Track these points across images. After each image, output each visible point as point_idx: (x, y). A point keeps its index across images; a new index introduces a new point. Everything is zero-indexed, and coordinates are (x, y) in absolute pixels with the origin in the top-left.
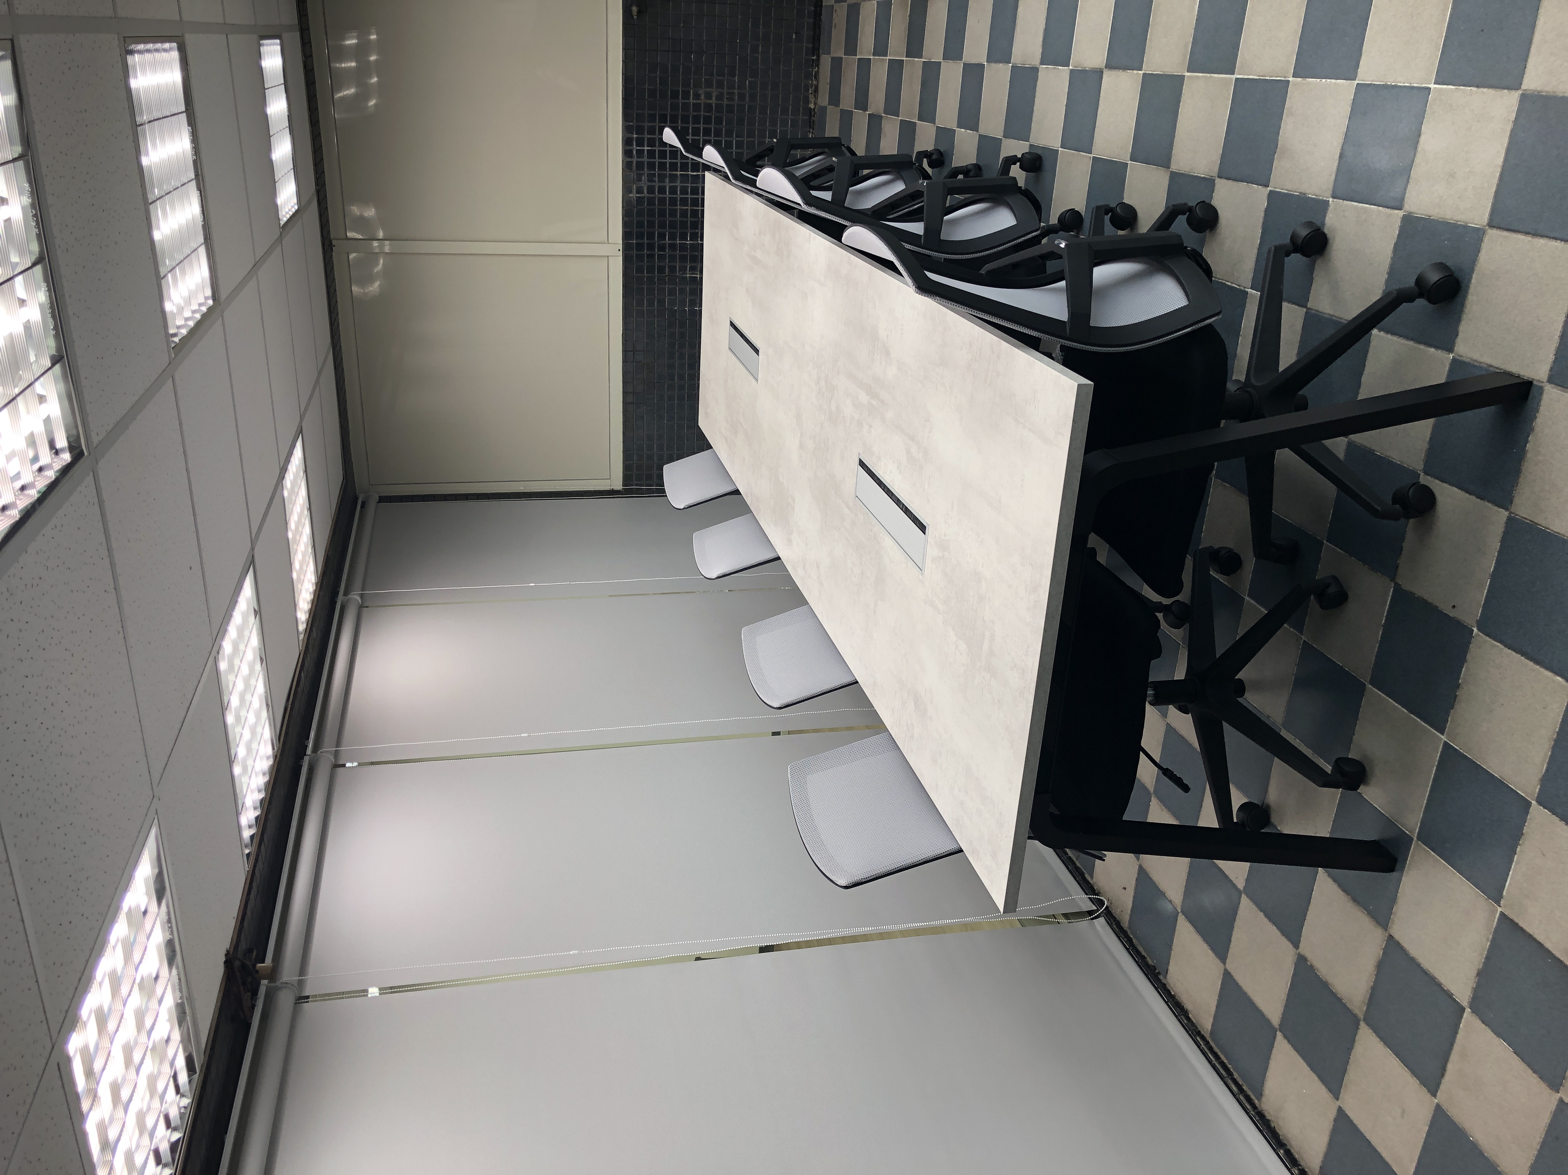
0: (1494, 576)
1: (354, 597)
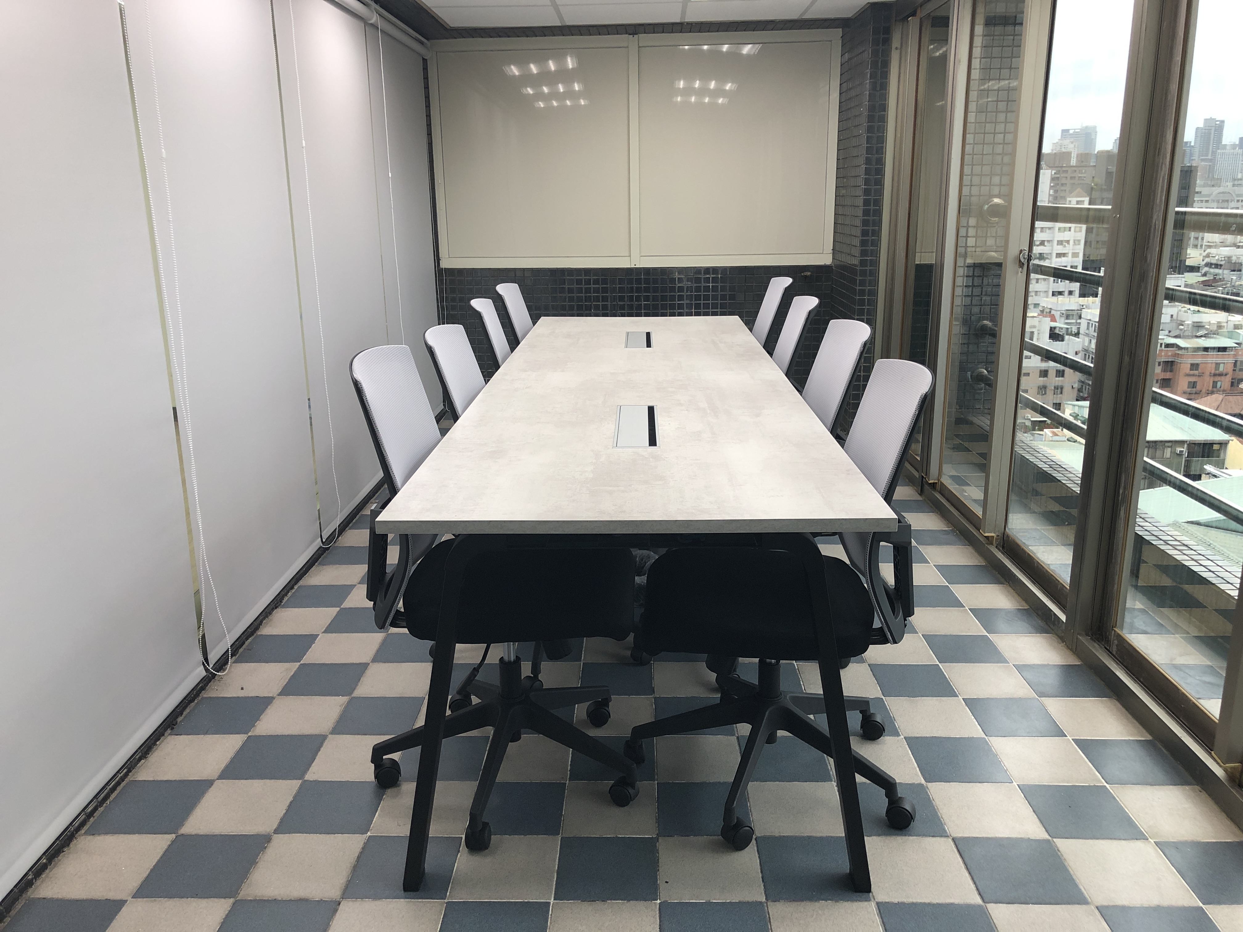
0: (709, 903)
1: (375, 17)
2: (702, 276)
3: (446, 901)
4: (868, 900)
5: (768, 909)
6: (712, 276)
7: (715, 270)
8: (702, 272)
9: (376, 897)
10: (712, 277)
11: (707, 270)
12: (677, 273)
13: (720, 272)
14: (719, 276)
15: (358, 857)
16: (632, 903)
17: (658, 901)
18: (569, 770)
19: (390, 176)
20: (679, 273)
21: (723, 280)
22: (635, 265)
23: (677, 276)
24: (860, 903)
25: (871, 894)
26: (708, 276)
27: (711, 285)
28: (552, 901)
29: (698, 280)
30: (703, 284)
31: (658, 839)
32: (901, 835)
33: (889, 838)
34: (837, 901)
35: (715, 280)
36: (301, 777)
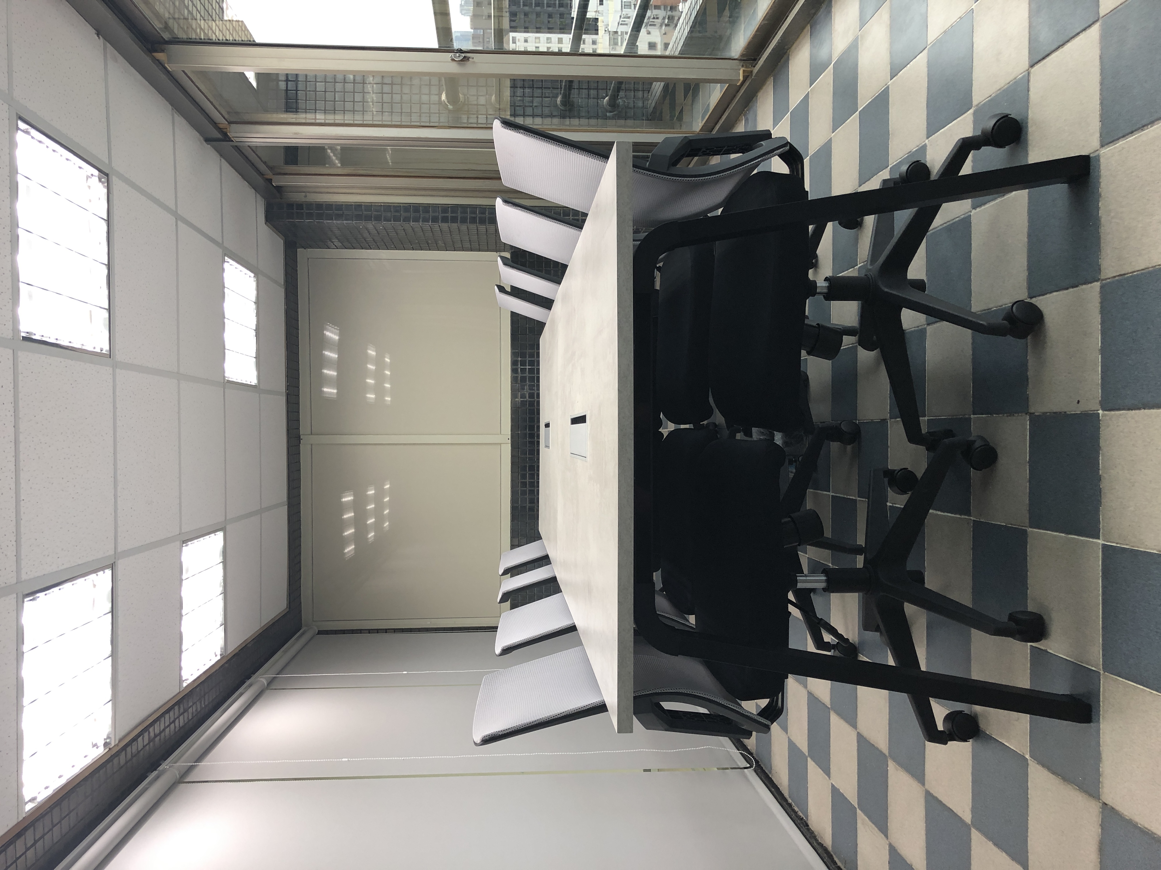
0: (1103, 351)
1: (261, 679)
2: (519, 375)
3: (1102, 672)
4: (1098, 158)
5: (1109, 278)
6: (519, 366)
7: (514, 363)
8: (516, 375)
9: (1098, 758)
10: (521, 366)
11: (514, 371)
12: (516, 400)
13: (516, 359)
14: (519, 359)
15: (1054, 773)
16: (1102, 443)
17: (1100, 412)
18: (960, 516)
19: (406, 672)
20: (517, 398)
21: (523, 355)
22: (509, 439)
23: (519, 399)
24: (1102, 168)
25: (1091, 156)
26: (519, 370)
27: (528, 367)
28: (1101, 542)
29: (523, 379)
30: (527, 374)
31: (1031, 413)
32: (1027, 127)
33: (1030, 142)
34: (1100, 195)
35: (523, 363)
36: (967, 827)
